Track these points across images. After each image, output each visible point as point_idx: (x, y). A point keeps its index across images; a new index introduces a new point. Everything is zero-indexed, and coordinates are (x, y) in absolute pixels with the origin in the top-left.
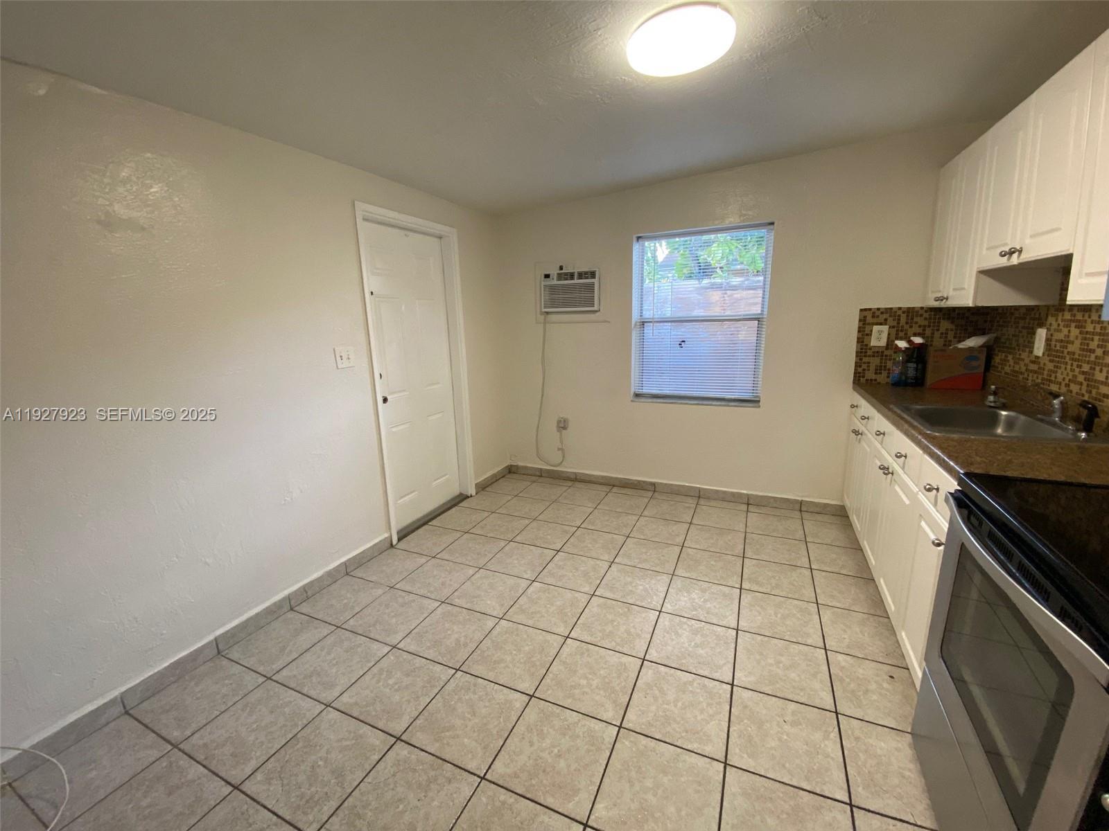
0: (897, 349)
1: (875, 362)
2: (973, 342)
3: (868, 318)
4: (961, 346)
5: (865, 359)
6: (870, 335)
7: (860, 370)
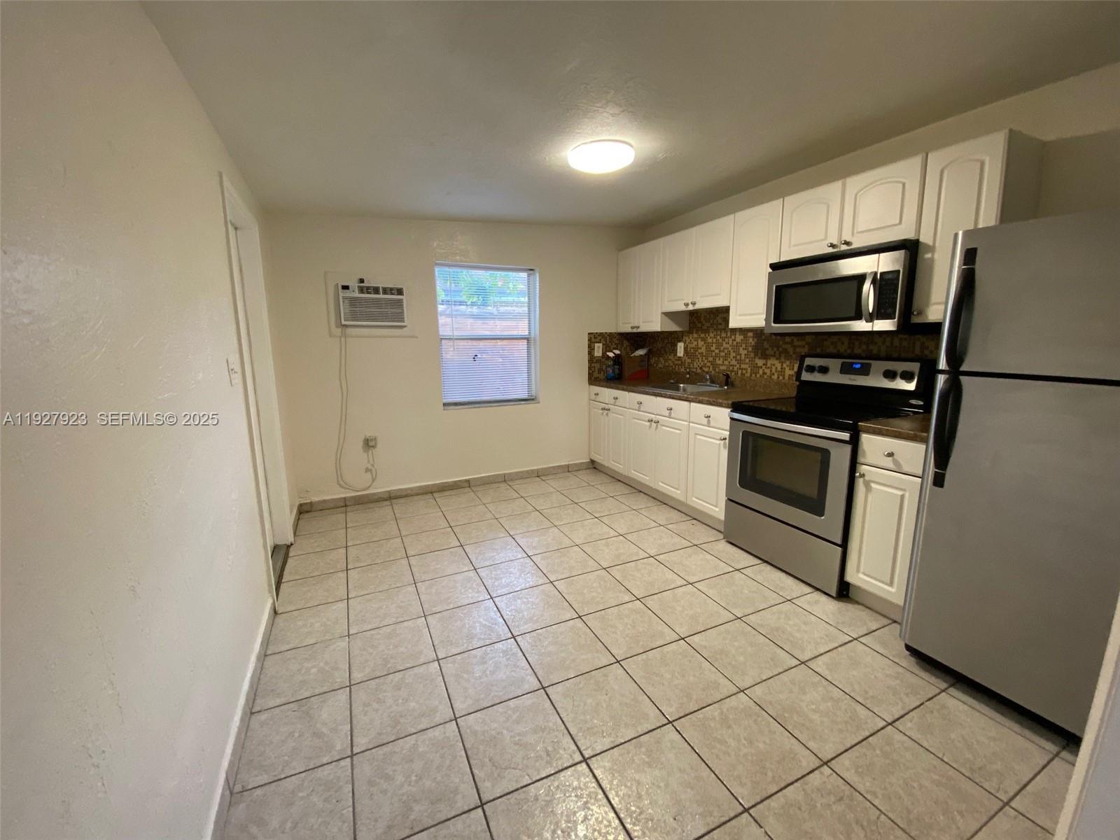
0: (608, 357)
1: (597, 366)
2: (641, 352)
3: (593, 338)
4: (633, 355)
5: (593, 365)
6: (594, 349)
7: (591, 372)
